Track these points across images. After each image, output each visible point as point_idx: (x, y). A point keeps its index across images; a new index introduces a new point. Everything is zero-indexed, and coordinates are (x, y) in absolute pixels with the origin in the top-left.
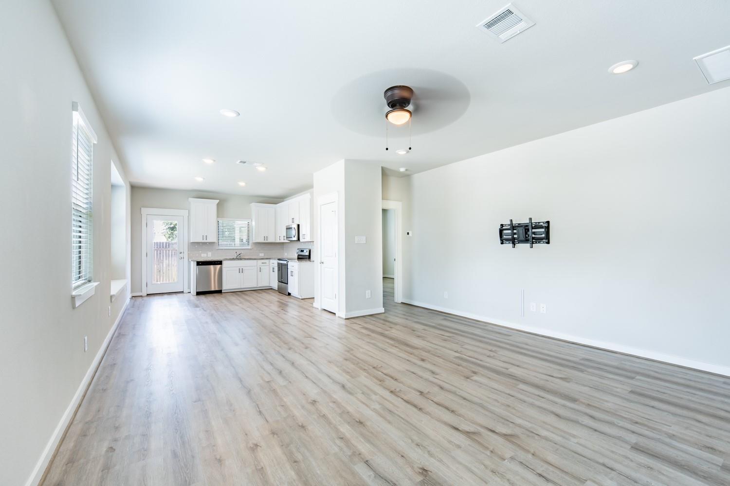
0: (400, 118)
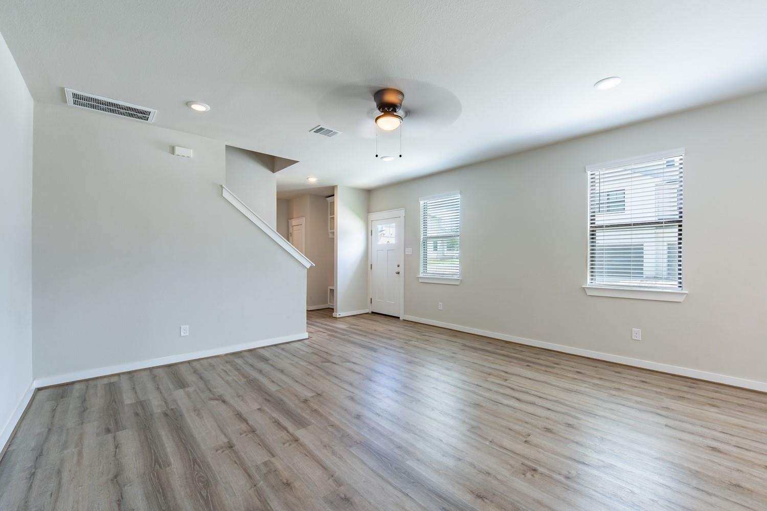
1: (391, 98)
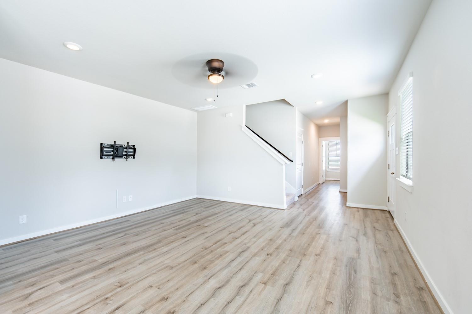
0: (216, 79)
1: (216, 64)
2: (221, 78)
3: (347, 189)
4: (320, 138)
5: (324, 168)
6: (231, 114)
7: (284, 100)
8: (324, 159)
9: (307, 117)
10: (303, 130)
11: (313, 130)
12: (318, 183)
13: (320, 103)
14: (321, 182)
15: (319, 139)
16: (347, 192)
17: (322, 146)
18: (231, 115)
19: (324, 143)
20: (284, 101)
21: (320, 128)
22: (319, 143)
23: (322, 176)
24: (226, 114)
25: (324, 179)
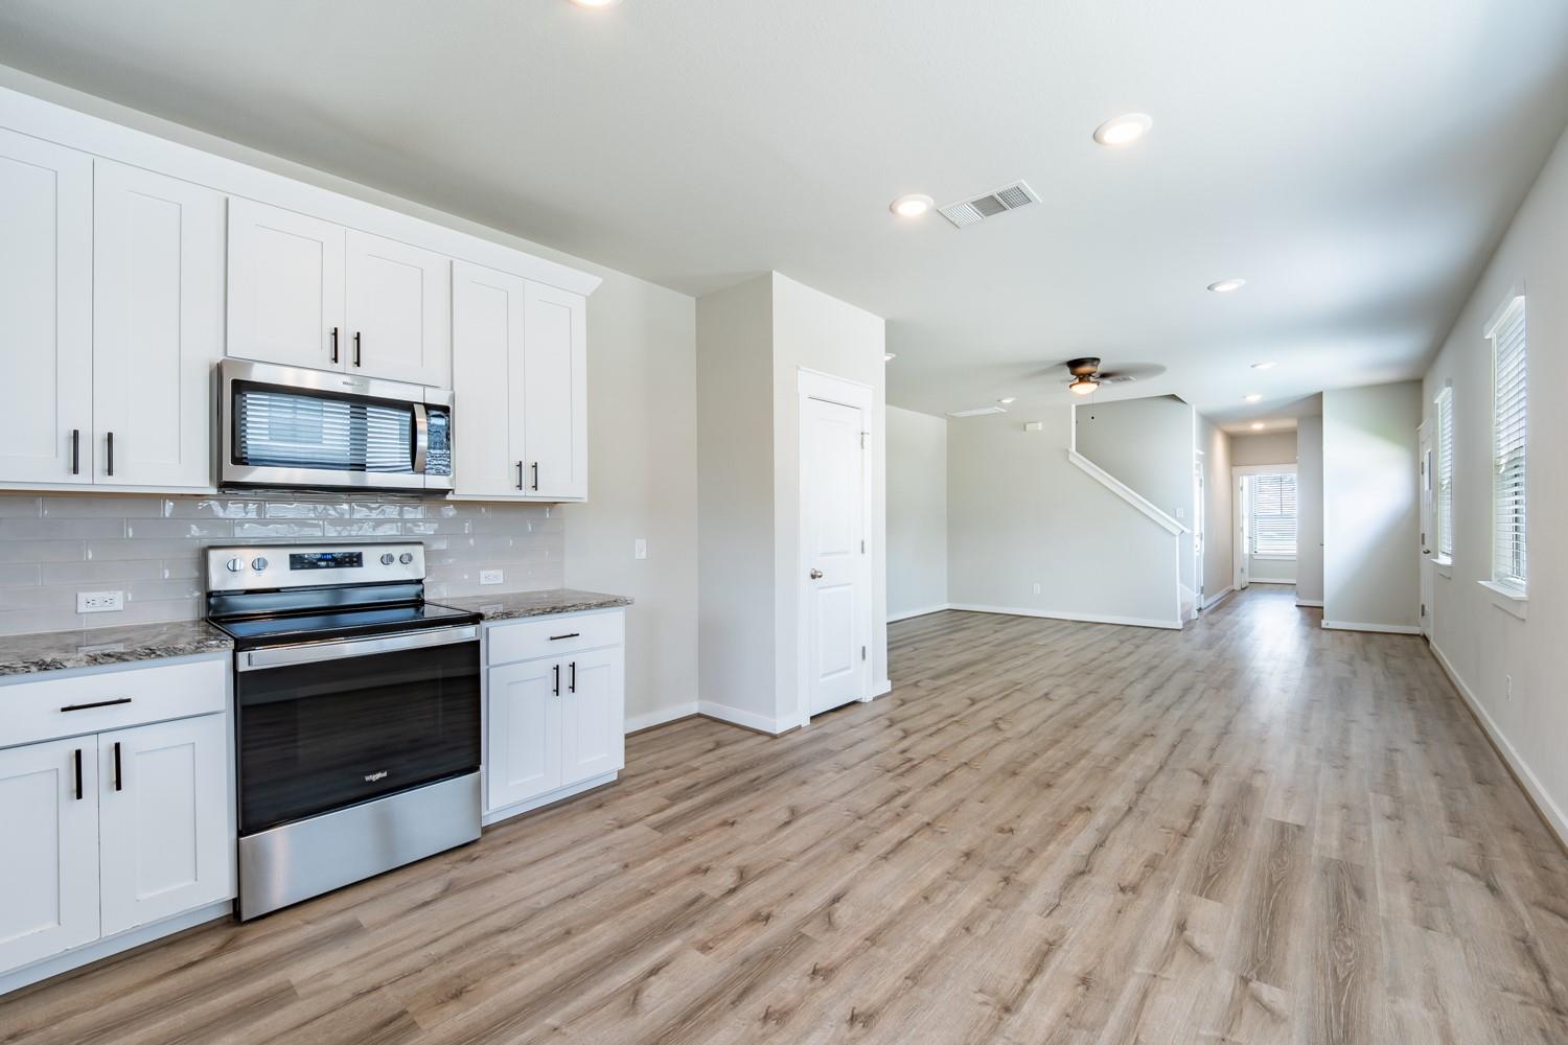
2: (1095, 386)
3: (1321, 597)
4: (1234, 468)
5: (1246, 551)
6: (1040, 424)
7: (1174, 395)
8: (1246, 524)
9: (1210, 422)
10: (1201, 453)
11: (1219, 446)
12: (1230, 588)
13: (1254, 399)
14: (1237, 587)
15: (1231, 470)
16: (1322, 608)
17: (1242, 489)
18: (1040, 426)
19: (1245, 481)
20: (1174, 397)
21: (1234, 441)
22: (1232, 480)
23: (1242, 570)
24: (1028, 426)
25: (1246, 579)
